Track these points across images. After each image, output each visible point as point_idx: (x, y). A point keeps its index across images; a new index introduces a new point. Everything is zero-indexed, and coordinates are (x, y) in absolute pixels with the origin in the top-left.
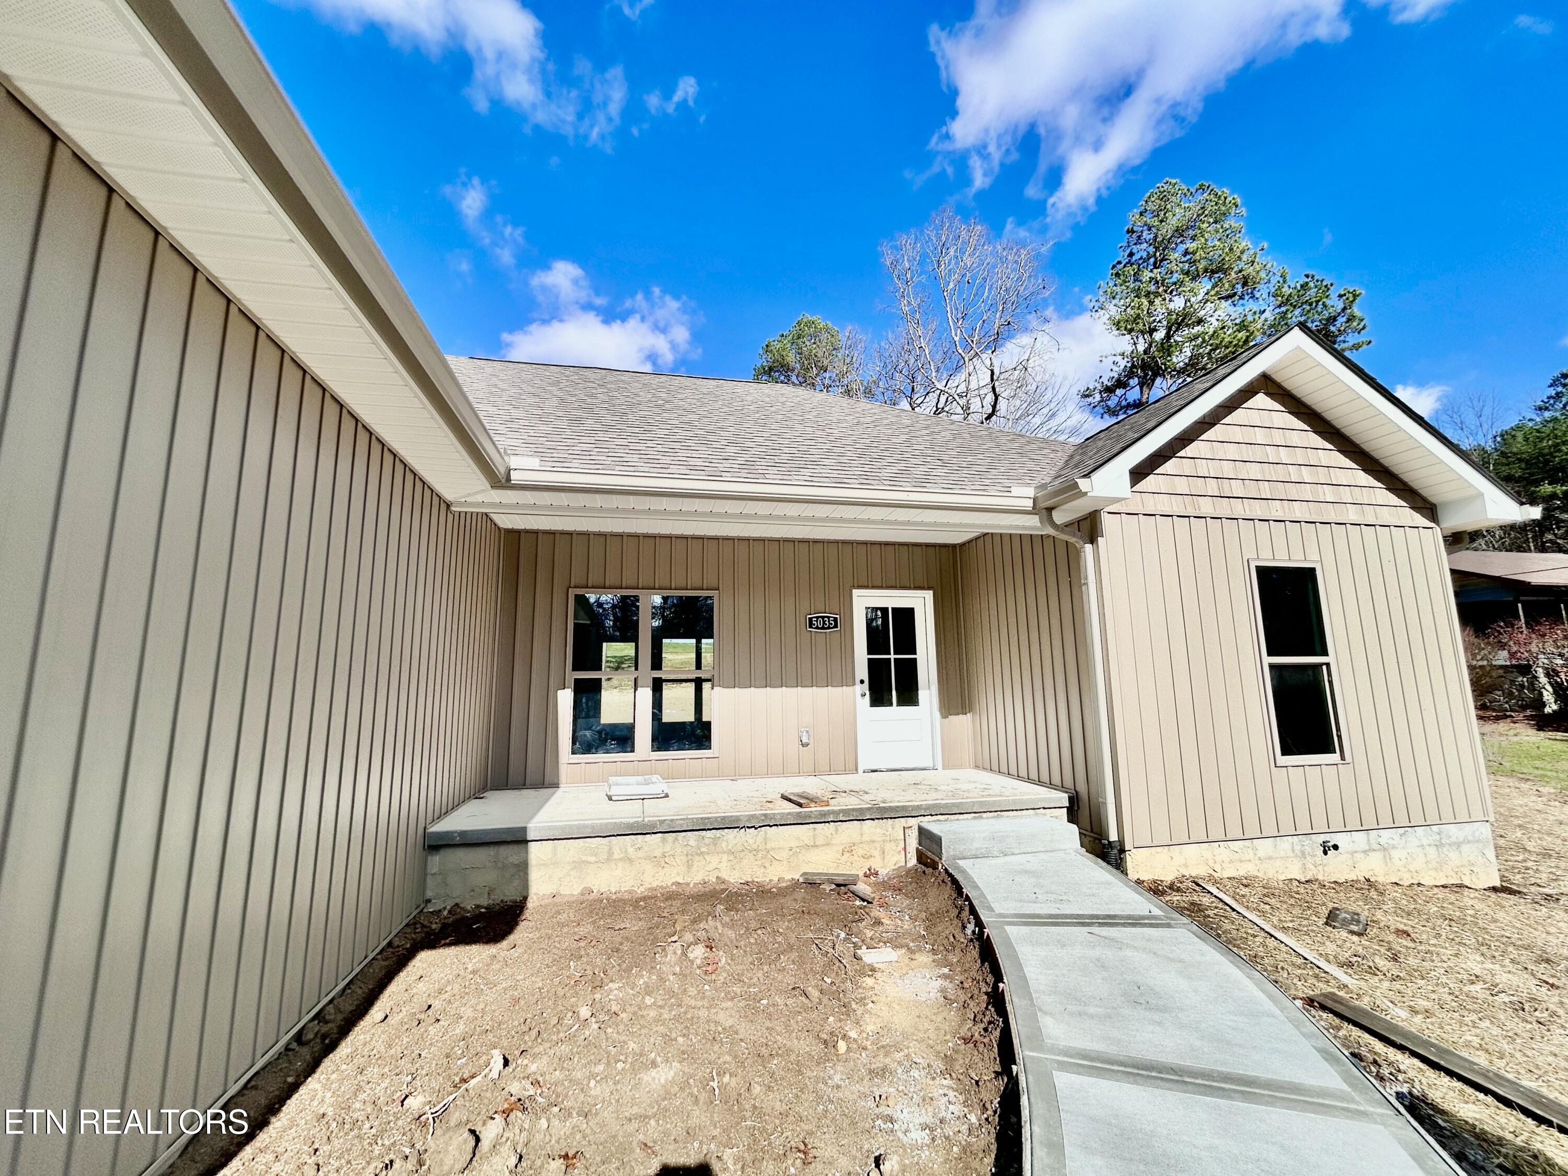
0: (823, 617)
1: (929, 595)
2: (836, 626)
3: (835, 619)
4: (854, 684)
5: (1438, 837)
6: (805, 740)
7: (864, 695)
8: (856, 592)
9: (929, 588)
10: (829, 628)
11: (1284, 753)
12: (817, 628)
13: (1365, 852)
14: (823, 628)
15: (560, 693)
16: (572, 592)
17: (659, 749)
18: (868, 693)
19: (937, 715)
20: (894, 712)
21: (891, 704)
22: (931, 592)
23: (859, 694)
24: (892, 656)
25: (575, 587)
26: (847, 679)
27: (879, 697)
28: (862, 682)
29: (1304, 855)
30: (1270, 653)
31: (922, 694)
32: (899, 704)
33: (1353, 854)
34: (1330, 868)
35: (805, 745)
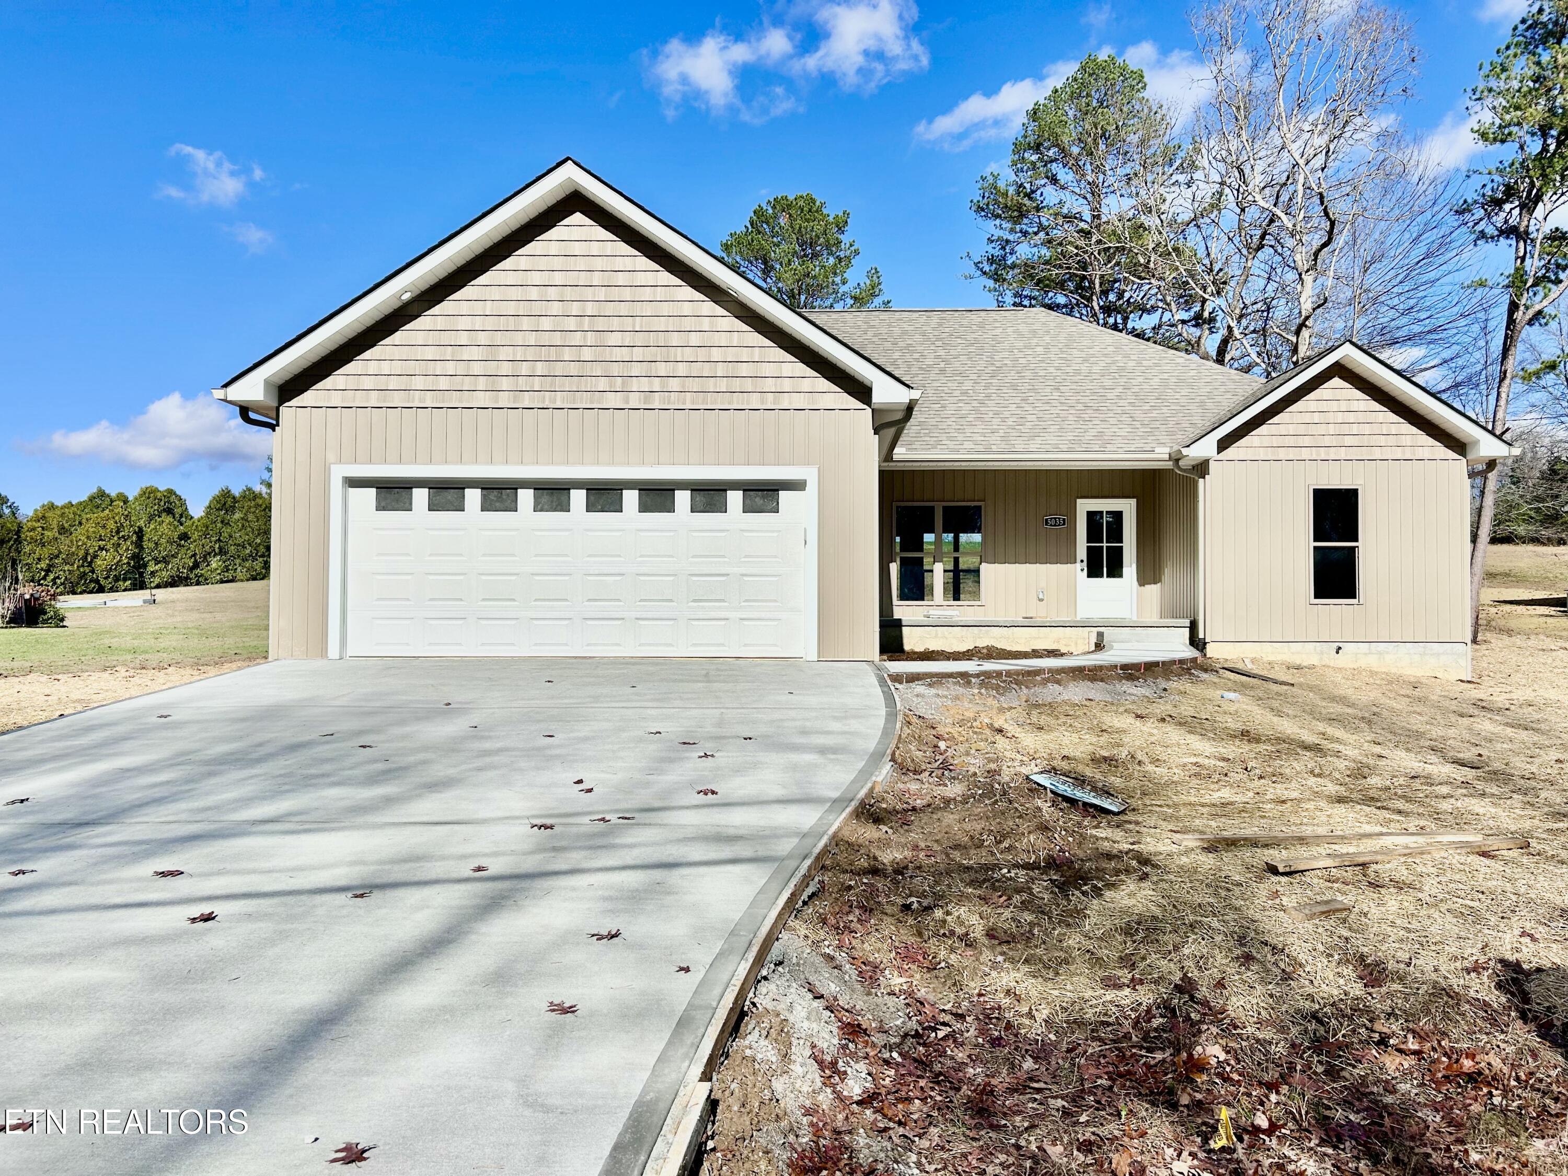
0: (1054, 518)
1: (1133, 502)
2: (1065, 525)
3: (1064, 520)
4: (1075, 562)
5: (1423, 650)
6: (1041, 597)
7: (1082, 570)
8: (1079, 501)
9: (1133, 497)
10: (1061, 526)
11: (1315, 597)
12: (1051, 525)
13: (1366, 654)
14: (1055, 525)
15: (891, 565)
16: (894, 505)
18: (1086, 569)
19: (1135, 583)
20: (1104, 582)
21: (1102, 576)
22: (1135, 500)
23: (1078, 570)
24: (1105, 545)
25: (897, 502)
26: (1071, 559)
27: (1094, 571)
28: (1082, 561)
29: (1322, 653)
30: (1315, 540)
31: (1125, 570)
32: (1108, 576)
33: (1357, 654)
34: (1342, 660)
35: (1041, 600)
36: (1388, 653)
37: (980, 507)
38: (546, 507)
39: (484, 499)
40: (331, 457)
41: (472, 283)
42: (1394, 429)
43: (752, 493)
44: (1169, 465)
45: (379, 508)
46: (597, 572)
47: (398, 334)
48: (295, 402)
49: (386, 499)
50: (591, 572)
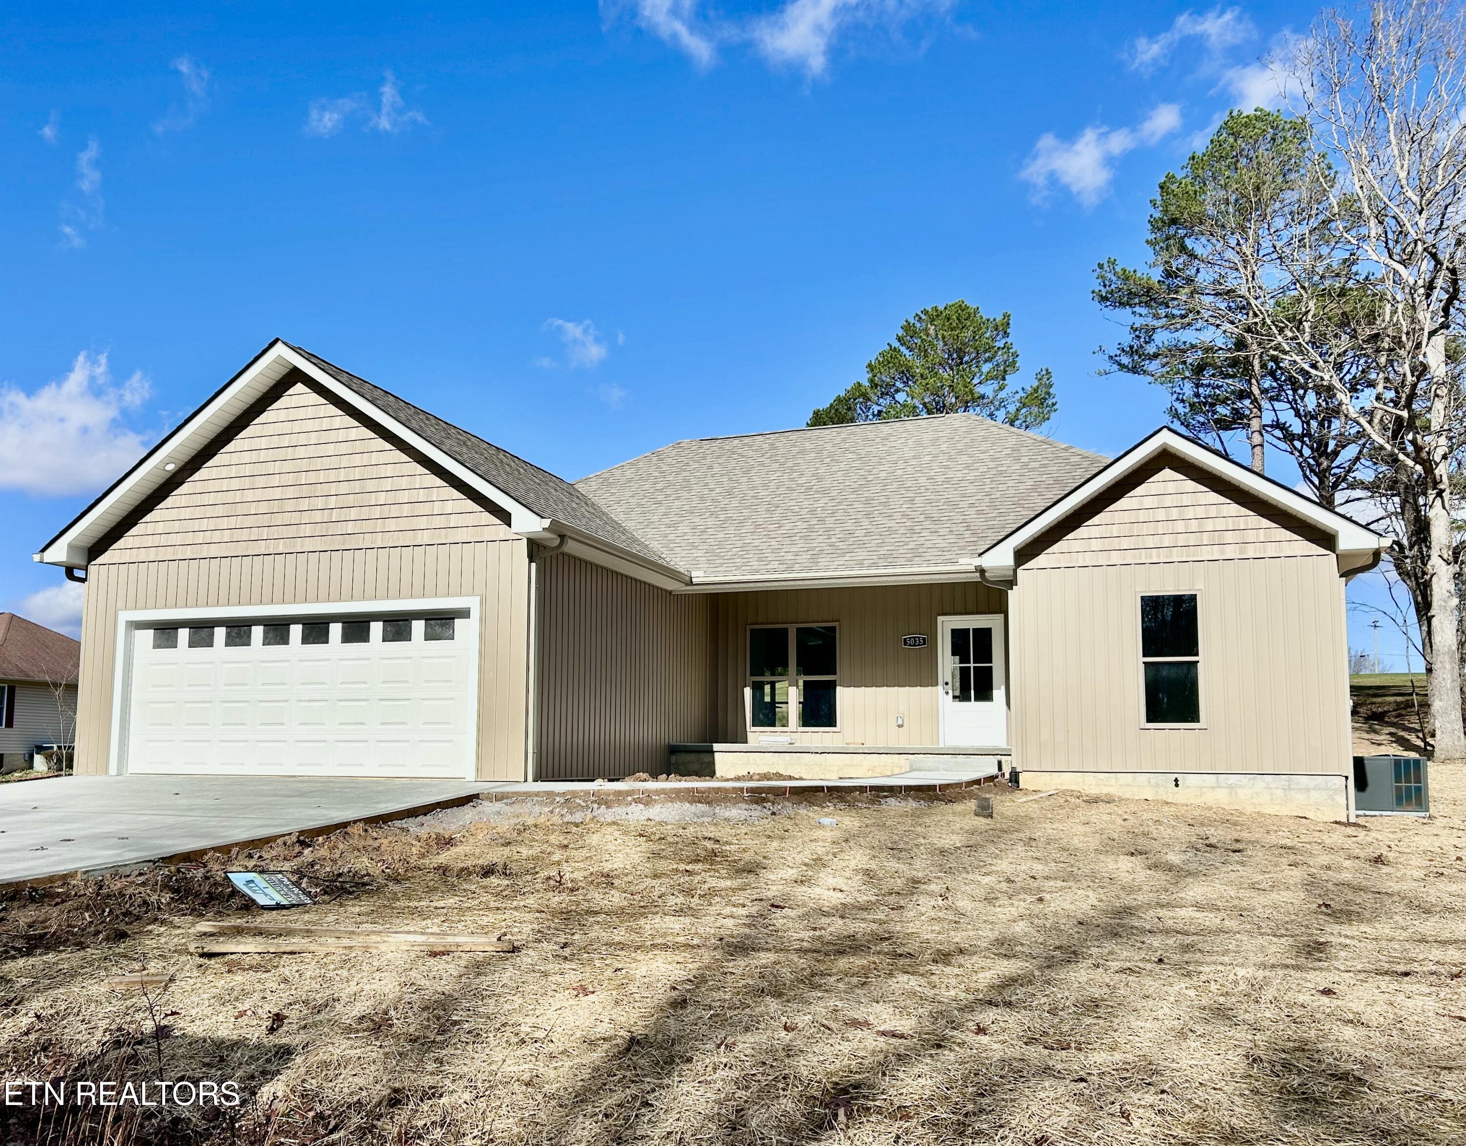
0: (914, 638)
1: (1001, 617)
2: (924, 644)
3: (924, 639)
4: (937, 685)
5: (1287, 784)
6: (900, 723)
7: (947, 693)
8: (940, 619)
9: (1001, 613)
10: (919, 645)
11: (1149, 721)
12: (910, 645)
14: (914, 645)
15: (744, 689)
16: (749, 628)
17: (804, 726)
18: (951, 692)
19: (1007, 707)
20: (973, 706)
21: (970, 700)
22: (1003, 615)
23: (942, 694)
24: (972, 665)
25: (751, 624)
26: (932, 681)
27: (963, 696)
28: (944, 683)
29: (1158, 786)
30: (1144, 656)
31: (995, 692)
32: (976, 699)
33: (1201, 788)
34: (1180, 796)
35: (900, 726)
36: (1241, 787)
37: (834, 628)
38: (272, 641)
39: (228, 635)
40: (121, 603)
41: (222, 451)
42: (1242, 523)
43: (432, 622)
44: (976, 577)
45: (157, 646)
46: (307, 698)
47: (169, 499)
48: (99, 560)
49: (160, 638)
50: (302, 699)
